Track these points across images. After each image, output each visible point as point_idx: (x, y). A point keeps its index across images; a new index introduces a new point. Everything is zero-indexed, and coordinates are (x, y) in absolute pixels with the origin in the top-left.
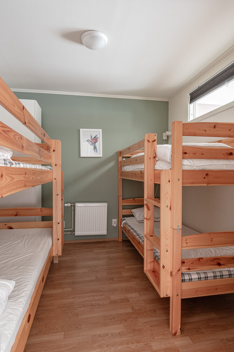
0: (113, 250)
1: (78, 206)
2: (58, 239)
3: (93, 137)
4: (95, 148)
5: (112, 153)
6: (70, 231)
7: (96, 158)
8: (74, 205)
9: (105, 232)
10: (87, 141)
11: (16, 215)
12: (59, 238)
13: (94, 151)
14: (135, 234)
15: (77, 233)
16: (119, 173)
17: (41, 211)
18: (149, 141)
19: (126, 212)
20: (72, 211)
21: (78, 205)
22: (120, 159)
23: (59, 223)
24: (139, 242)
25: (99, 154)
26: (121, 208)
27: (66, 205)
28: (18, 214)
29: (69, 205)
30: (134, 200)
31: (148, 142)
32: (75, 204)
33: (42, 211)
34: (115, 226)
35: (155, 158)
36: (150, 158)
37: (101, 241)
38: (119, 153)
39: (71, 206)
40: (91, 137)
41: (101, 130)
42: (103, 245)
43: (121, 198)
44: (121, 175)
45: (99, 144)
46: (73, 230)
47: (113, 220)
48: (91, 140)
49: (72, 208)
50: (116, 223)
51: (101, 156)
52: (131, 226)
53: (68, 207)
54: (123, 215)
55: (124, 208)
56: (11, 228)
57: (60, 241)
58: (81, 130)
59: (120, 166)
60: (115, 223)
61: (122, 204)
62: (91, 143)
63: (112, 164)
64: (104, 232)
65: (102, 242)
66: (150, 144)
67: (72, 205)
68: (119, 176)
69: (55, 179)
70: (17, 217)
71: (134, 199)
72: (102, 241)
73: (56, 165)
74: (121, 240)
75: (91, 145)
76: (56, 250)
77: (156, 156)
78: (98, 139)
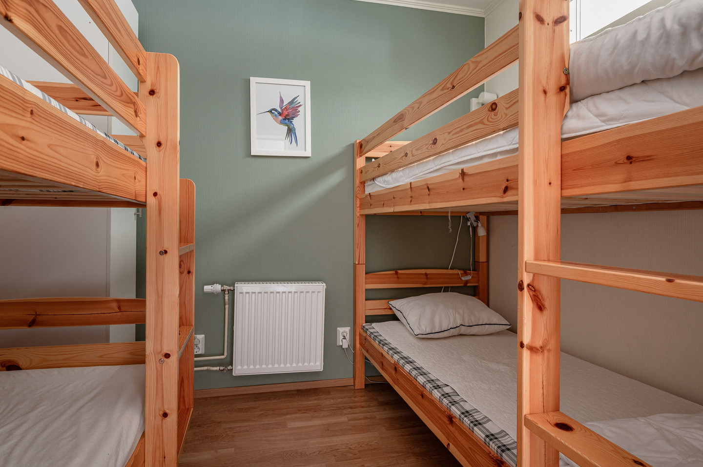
0: (344, 419)
1: (244, 291)
2: (165, 415)
3: (285, 103)
4: (291, 131)
5: (336, 146)
6: (219, 363)
7: (296, 160)
8: (232, 288)
9: (318, 363)
10: (270, 111)
11: (32, 323)
12: (168, 411)
13: (288, 140)
14: (421, 379)
15: (239, 367)
16: (358, 201)
17: (119, 308)
18: (539, 19)
19: (376, 307)
20: (227, 306)
21: (243, 288)
22: (361, 162)
23: (167, 356)
24: (451, 418)
25: (304, 148)
26: (361, 296)
27: (207, 288)
28: (40, 318)
29: (218, 288)
30: (396, 276)
31: (538, 24)
32: (234, 286)
33: (123, 309)
34: (345, 346)
35: (562, 94)
36: (545, 92)
37: (305, 388)
38: (356, 148)
39: (223, 291)
40: (282, 101)
41: (307, 84)
42: (312, 402)
43: (362, 270)
44: (362, 207)
45: (303, 123)
46: (228, 360)
47: (341, 330)
48: (280, 110)
49: (227, 298)
50: (348, 337)
51: (308, 153)
52: (400, 349)
53: (212, 294)
54: (366, 316)
55: (371, 295)
56: (12, 367)
57: (173, 418)
58: (253, 80)
59: (361, 183)
60: (345, 338)
61: (364, 285)
62: (280, 118)
63: (336, 178)
64: (316, 364)
65: (310, 390)
66: (546, 30)
67: (226, 288)
68: (358, 209)
69: (155, 194)
70: (35, 329)
71: (397, 273)
72: (309, 387)
73: (159, 144)
74: (360, 384)
75: (281, 123)
76: (157, 455)
77: (568, 82)
78: (300, 109)
